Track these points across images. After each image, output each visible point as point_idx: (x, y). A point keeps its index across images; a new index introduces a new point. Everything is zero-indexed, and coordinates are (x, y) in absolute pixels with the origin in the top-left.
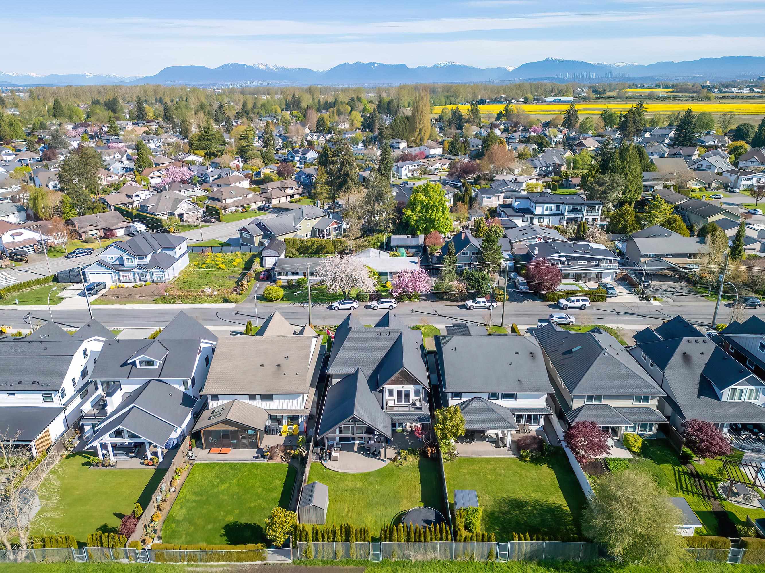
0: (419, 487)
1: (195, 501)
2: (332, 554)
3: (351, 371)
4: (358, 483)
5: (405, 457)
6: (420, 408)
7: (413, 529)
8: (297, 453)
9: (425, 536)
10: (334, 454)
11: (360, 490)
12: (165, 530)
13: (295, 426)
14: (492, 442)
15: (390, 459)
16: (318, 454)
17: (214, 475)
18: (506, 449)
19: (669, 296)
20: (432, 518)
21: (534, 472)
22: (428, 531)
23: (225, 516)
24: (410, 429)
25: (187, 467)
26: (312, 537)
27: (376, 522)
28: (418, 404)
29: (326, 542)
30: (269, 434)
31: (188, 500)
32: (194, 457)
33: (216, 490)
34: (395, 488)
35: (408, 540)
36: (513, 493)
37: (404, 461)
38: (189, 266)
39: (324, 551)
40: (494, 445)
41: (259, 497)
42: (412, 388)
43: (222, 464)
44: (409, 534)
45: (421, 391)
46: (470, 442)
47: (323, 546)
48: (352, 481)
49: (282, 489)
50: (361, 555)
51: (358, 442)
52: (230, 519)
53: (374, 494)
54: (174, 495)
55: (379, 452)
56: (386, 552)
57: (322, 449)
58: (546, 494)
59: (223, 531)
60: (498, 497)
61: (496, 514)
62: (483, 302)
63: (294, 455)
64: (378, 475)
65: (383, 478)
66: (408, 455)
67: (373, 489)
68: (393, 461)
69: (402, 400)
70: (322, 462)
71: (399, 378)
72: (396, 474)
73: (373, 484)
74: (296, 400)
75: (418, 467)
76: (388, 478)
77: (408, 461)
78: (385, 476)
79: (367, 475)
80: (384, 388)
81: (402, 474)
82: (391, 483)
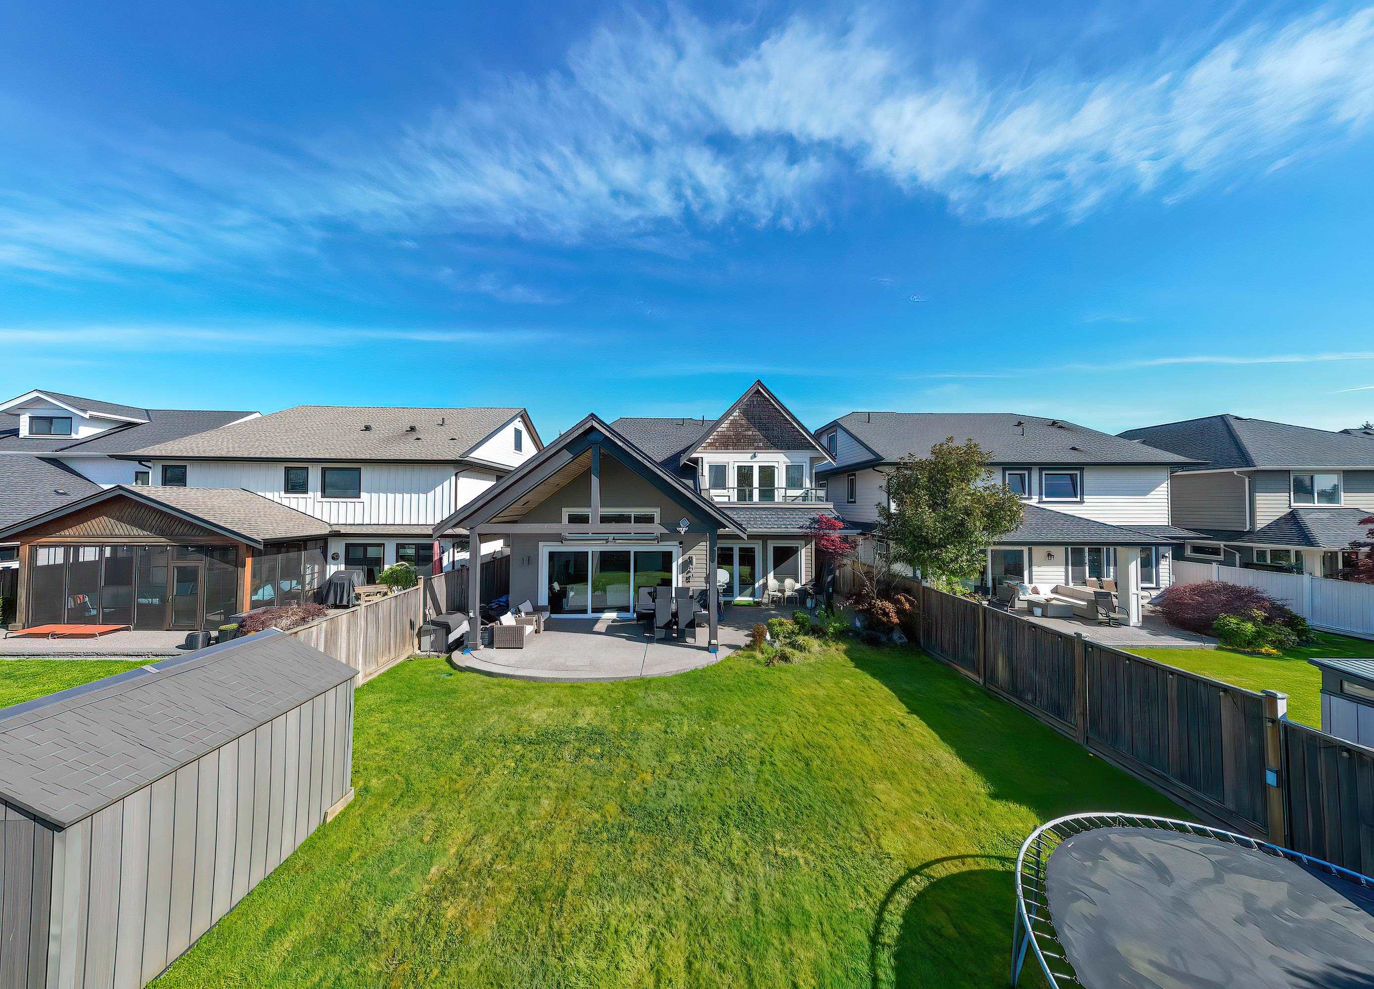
5: (793, 641)
10: (508, 621)
15: (734, 647)
18: (1135, 631)
37: (792, 650)
42: (779, 460)
45: (806, 470)
64: (688, 688)
65: (715, 695)
66: (798, 634)
67: (666, 732)
68: (744, 650)
69: (751, 496)
70: (450, 657)
71: (742, 426)
72: (770, 684)
73: (667, 716)
74: (431, 495)
75: (855, 667)
76: (739, 694)
77: (805, 650)
78: (723, 690)
79: (636, 686)
80: (700, 460)
81: (801, 683)
82: (760, 712)
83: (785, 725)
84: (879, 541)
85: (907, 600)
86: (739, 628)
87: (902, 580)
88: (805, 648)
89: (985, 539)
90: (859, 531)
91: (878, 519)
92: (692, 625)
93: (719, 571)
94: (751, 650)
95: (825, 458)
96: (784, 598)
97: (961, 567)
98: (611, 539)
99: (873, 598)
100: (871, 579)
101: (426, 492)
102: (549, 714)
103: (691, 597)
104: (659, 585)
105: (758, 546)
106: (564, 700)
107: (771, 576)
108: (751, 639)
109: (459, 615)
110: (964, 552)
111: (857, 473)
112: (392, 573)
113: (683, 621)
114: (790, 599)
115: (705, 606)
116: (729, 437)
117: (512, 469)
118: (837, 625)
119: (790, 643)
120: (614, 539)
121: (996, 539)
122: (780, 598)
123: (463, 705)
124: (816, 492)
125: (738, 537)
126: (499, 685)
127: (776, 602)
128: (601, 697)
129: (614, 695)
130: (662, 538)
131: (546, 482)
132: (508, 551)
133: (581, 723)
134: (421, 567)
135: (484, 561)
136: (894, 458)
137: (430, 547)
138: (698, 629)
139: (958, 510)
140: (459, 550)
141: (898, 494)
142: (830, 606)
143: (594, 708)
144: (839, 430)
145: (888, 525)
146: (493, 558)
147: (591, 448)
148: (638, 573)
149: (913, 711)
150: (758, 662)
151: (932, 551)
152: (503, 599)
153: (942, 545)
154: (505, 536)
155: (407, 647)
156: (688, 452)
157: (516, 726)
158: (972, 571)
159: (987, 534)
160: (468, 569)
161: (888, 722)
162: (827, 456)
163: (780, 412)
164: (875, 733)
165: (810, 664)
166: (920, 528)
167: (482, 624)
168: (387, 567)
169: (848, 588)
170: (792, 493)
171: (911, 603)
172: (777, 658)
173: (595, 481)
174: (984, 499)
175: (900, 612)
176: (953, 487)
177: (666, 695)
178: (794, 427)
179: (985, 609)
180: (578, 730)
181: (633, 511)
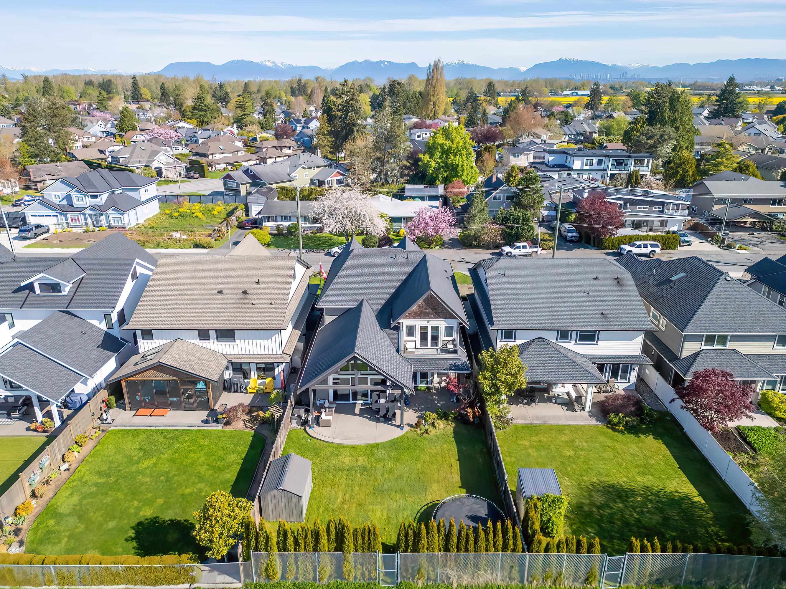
0: (456, 466)
1: (96, 485)
2: (312, 573)
3: (352, 304)
4: (361, 459)
5: (433, 423)
6: (455, 352)
7: (455, 530)
8: (267, 415)
9: (476, 542)
10: (324, 416)
11: (364, 468)
12: (35, 530)
13: (268, 380)
14: (562, 404)
15: (410, 426)
16: (299, 417)
17: (136, 445)
18: (585, 414)
19: (755, 245)
20: (483, 512)
21: (634, 446)
22: (482, 534)
23: (139, 509)
24: (437, 385)
25: (97, 435)
26: (278, 543)
27: (389, 518)
28: (450, 347)
29: (302, 552)
30: (230, 391)
31: (86, 482)
32: (109, 420)
33: (133, 469)
34: (419, 466)
35: (447, 549)
36: (607, 476)
37: (431, 428)
38: (159, 214)
39: (298, 568)
40: (565, 408)
41: (201, 479)
42: (441, 324)
43: (152, 431)
44: (448, 538)
45: (455, 328)
46: (528, 404)
47: (296, 557)
48: (351, 456)
49: (239, 467)
50: (363, 574)
51: (361, 402)
52: (147, 513)
53: (386, 476)
54: (65, 475)
55: (394, 415)
56: (407, 570)
57: (307, 411)
58: (660, 478)
59: (132, 533)
60: (584, 481)
61: (586, 508)
62: (524, 247)
63: (263, 419)
64: (391, 448)
65: (400, 451)
66: (437, 419)
70: (305, 429)
71: (423, 307)
76: (408, 451)
79: (374, 447)
80: (401, 323)
86: (416, 411)
99: (466, 408)
102: (349, 460)
106: (352, 454)
116: (417, 313)
119: (432, 425)
128: (364, 453)
129: (367, 452)
133: (359, 463)
143: (362, 457)
150: (418, 434)
157: (342, 464)
165: (436, 436)
172: (425, 432)
177: (384, 452)
178: (449, 310)
180: (359, 466)
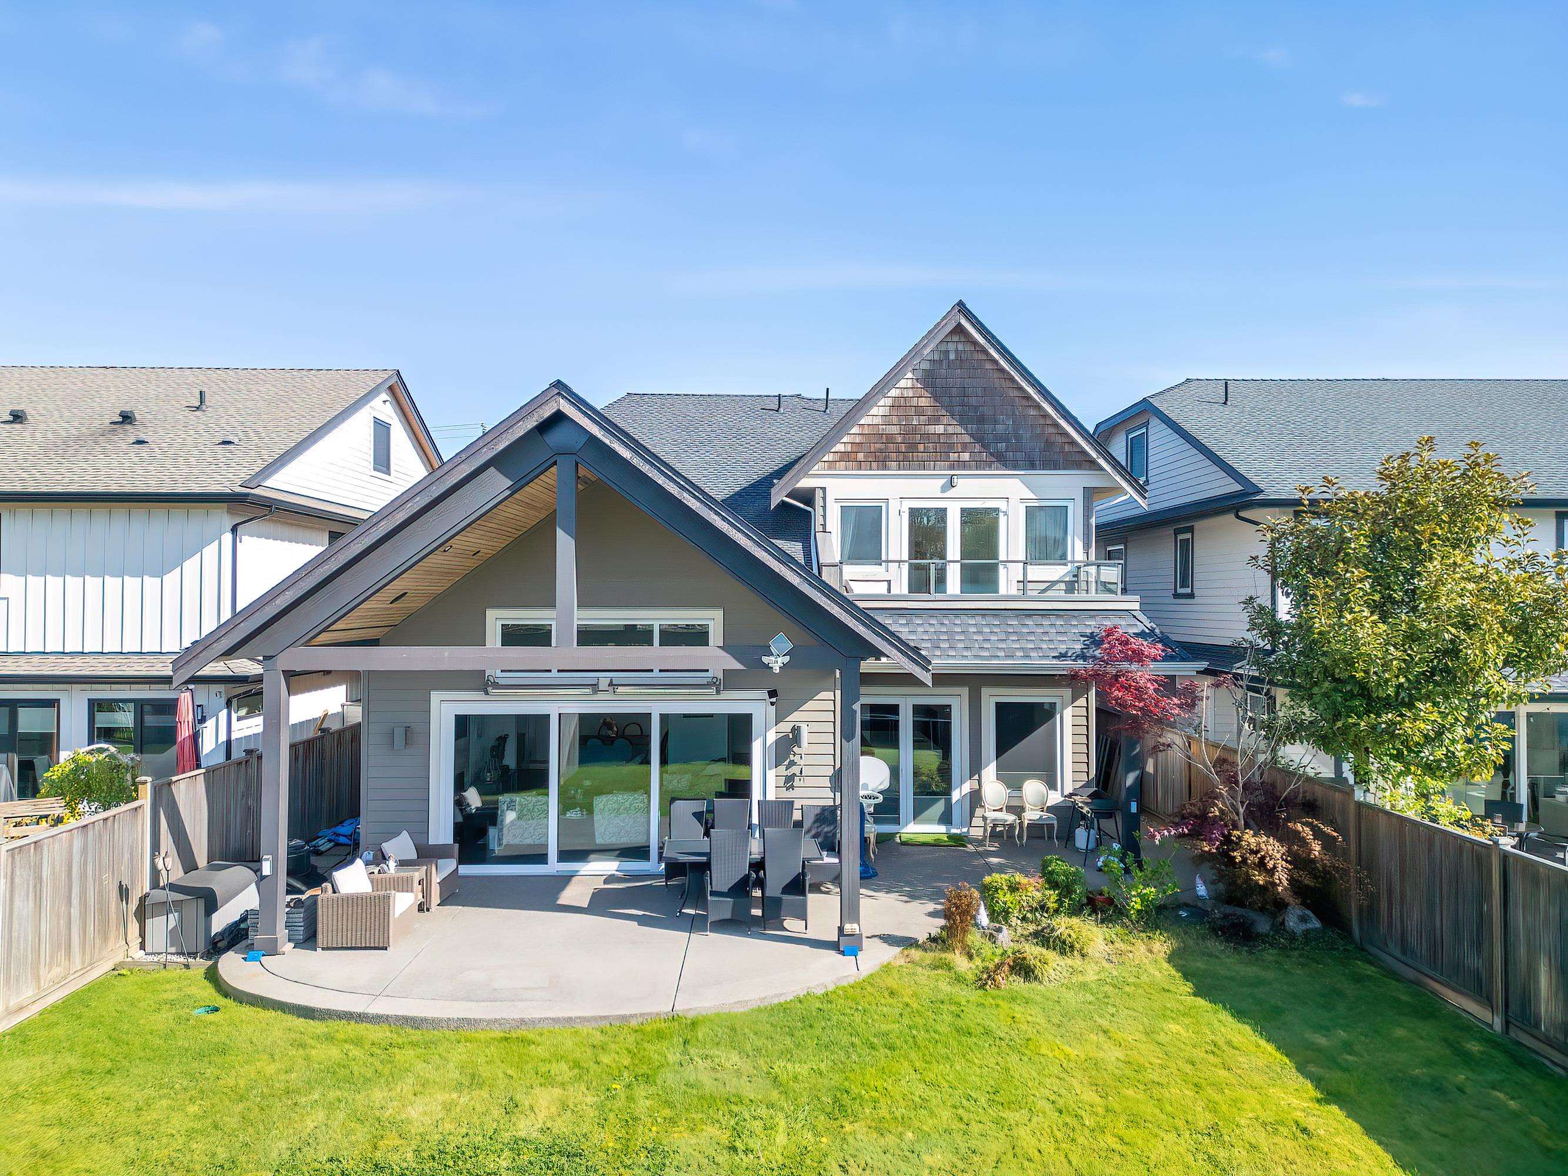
37: (1040, 952)
45: (1074, 518)
64: (788, 1041)
65: (854, 1057)
66: (1057, 911)
67: (734, 1149)
68: (925, 950)
69: (941, 580)
70: (215, 966)
71: (919, 411)
72: (987, 1032)
73: (734, 1108)
74: (171, 579)
75: (1195, 995)
76: (913, 1055)
77: (1072, 951)
78: (873, 1047)
79: (660, 1035)
80: (819, 494)
81: (1063, 1030)
82: (964, 1101)
83: (1022, 1132)
84: (1249, 689)
85: (1318, 834)
86: (913, 897)
87: (1306, 784)
88: (1072, 947)
89: (1510, 687)
90: (1204, 665)
91: (1249, 636)
92: (797, 886)
93: (864, 760)
94: (942, 950)
95: (1119, 490)
96: (1021, 824)
97: (1450, 756)
98: (604, 684)
99: (1235, 827)
100: (1231, 780)
101: (160, 572)
102: (448, 1108)
103: (799, 824)
104: (720, 795)
105: (958, 702)
106: (485, 1072)
107: (990, 772)
108: (942, 922)
109: (240, 872)
110: (1456, 719)
111: (1198, 525)
112: (74, 771)
113: (776, 879)
114: (1036, 829)
115: (831, 845)
116: (890, 438)
117: (365, 516)
118: (1151, 891)
119: (1036, 934)
120: (611, 684)
121: (1536, 686)
122: (1012, 826)
123: (242, 1083)
124: (1098, 573)
125: (907, 680)
126: (330, 1038)
127: (1001, 836)
128: (577, 1064)
129: (606, 1059)
130: (730, 681)
131: (446, 547)
132: (355, 714)
133: (525, 1127)
134: (147, 757)
135: (298, 738)
136: (1287, 490)
137: (169, 707)
138: (812, 898)
139: (1444, 617)
140: (243, 712)
141: (1296, 577)
142: (1131, 846)
143: (557, 1092)
144: (1154, 422)
145: (1273, 651)
146: (323, 730)
147: (555, 463)
148: (671, 767)
149: (1331, 1095)
150: (959, 979)
151: (1379, 715)
152: (346, 829)
153: (1404, 702)
154: (351, 677)
155: (111, 943)
156: (792, 473)
157: (369, 1136)
158: (1476, 763)
159: (1515, 674)
160: (260, 758)
161: (1272, 1127)
162: (1124, 484)
163: (1012, 379)
164: (1240, 1154)
165: (1084, 986)
166: (1349, 662)
167: (288, 892)
168: (64, 755)
169: (1177, 803)
170: (1040, 573)
171: (1328, 843)
172: (1006, 968)
173: (565, 545)
174: (1508, 589)
175: (1299, 861)
176: (1431, 559)
177: (735, 1057)
178: (1046, 416)
179: (1505, 856)
180: (516, 1146)
181: (656, 618)
